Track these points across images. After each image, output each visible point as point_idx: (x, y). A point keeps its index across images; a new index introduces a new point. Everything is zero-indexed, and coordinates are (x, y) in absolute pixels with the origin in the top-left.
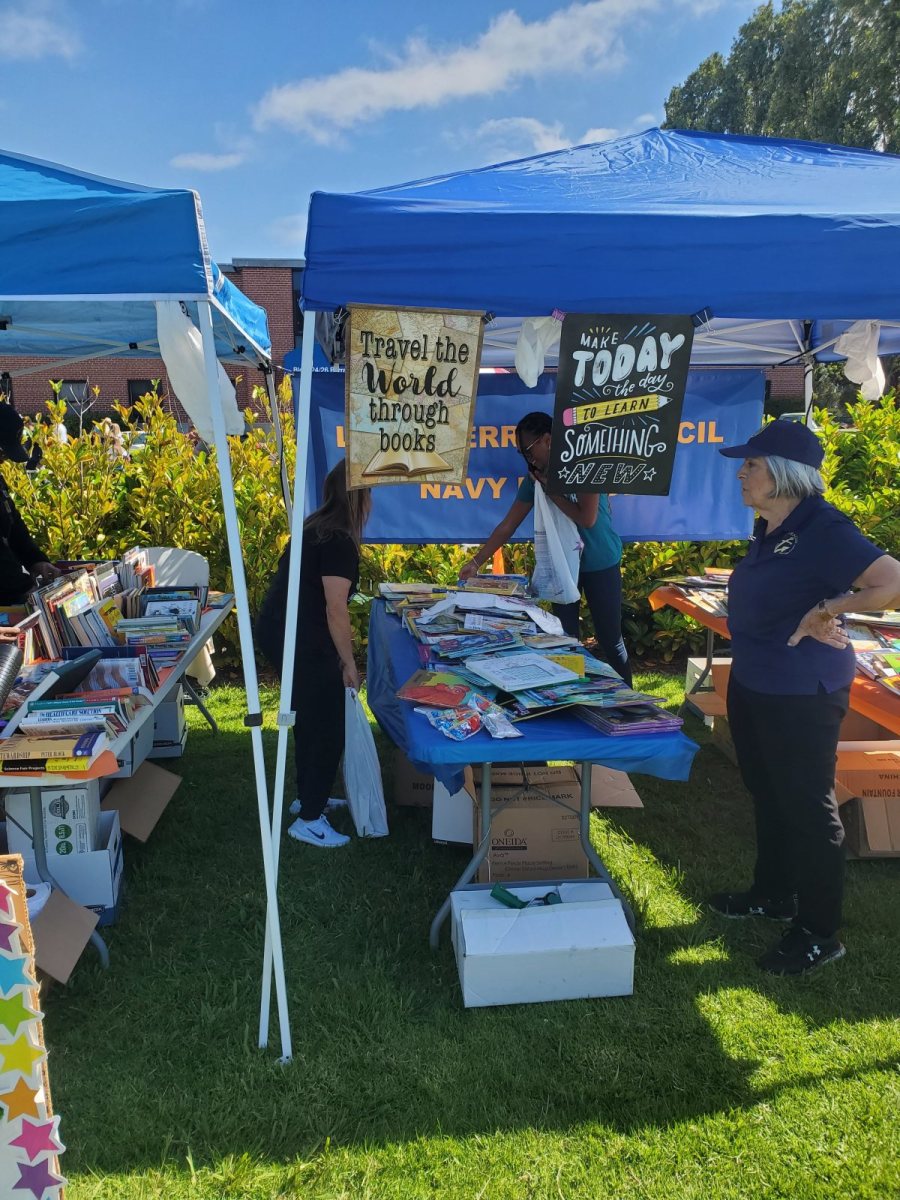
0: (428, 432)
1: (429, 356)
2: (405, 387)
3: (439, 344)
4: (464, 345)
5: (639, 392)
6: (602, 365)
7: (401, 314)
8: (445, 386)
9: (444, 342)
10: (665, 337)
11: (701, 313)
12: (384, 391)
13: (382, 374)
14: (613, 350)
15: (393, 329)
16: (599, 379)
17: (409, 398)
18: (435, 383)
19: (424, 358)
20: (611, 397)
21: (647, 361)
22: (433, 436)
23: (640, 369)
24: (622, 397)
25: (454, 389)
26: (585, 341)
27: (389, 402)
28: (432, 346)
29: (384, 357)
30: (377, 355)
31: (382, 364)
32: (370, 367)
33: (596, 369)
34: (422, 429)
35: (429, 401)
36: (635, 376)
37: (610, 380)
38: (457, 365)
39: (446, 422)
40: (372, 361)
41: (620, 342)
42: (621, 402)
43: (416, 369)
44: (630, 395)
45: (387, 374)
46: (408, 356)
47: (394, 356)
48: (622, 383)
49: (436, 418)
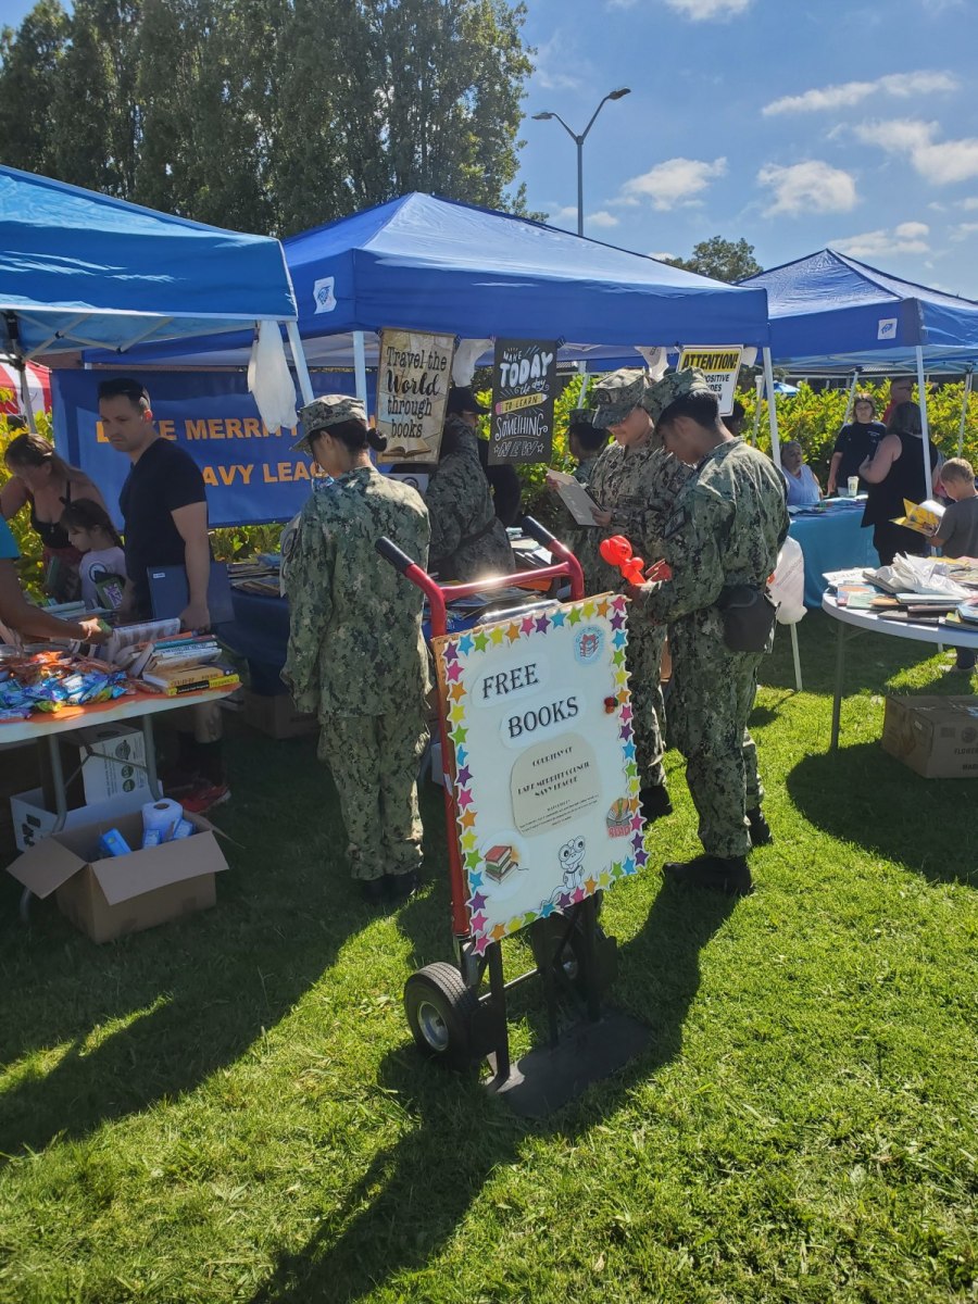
0: (419, 422)
1: (424, 365)
2: (409, 388)
3: (430, 357)
4: (444, 358)
5: (533, 391)
6: (514, 372)
7: (412, 335)
8: (431, 388)
9: (433, 355)
10: (543, 354)
11: (560, 339)
12: (396, 391)
13: (397, 377)
14: (519, 362)
15: (405, 346)
16: (513, 383)
17: (411, 397)
18: (425, 386)
19: (421, 367)
20: (519, 395)
21: (536, 372)
22: (421, 425)
23: (532, 376)
24: (524, 395)
25: (436, 390)
26: (506, 357)
27: (398, 399)
28: (426, 359)
29: (398, 366)
30: (395, 365)
31: (397, 370)
32: (390, 372)
33: (511, 375)
34: (416, 421)
35: (421, 398)
36: (530, 380)
37: (518, 384)
38: (439, 372)
39: (430, 414)
40: (391, 368)
41: (522, 358)
42: (524, 398)
43: (415, 374)
44: (529, 394)
45: (399, 378)
46: (412, 365)
47: (404, 365)
48: (524, 385)
49: (424, 411)
